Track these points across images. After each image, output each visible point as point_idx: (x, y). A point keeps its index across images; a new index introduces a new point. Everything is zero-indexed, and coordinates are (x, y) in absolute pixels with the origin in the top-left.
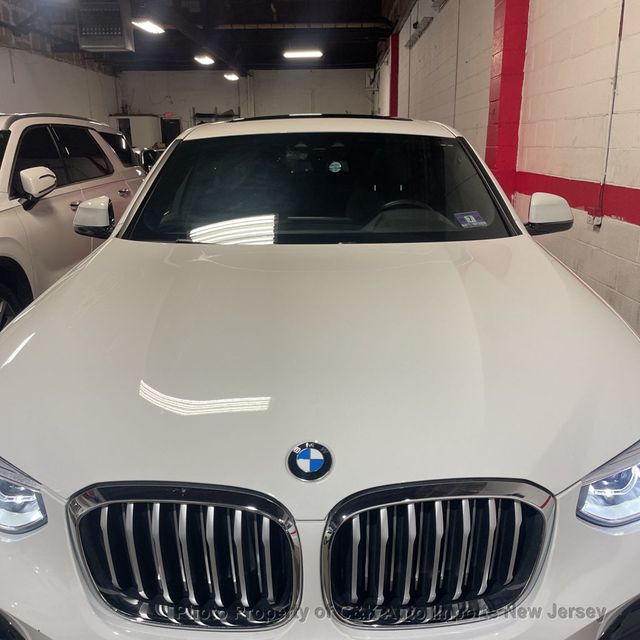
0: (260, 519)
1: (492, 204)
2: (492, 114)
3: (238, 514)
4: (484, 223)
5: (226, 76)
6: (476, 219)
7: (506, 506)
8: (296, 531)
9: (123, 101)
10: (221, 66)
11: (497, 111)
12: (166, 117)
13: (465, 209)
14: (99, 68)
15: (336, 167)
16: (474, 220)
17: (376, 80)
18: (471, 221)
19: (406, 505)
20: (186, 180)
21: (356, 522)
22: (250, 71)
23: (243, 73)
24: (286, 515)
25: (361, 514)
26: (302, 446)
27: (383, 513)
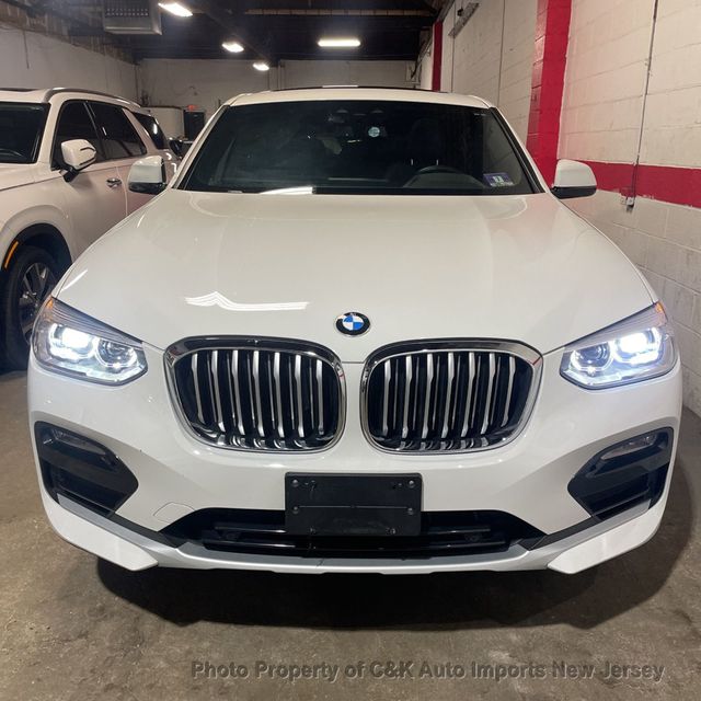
0: (314, 360)
1: (519, 169)
2: (534, 100)
3: (298, 359)
4: (511, 184)
5: (255, 66)
6: (505, 179)
7: (503, 359)
8: (343, 375)
9: (143, 92)
10: (250, 55)
11: (539, 97)
12: (190, 110)
13: (495, 171)
14: (119, 55)
15: (375, 132)
16: (501, 180)
17: (417, 73)
18: (499, 180)
19: (426, 354)
20: (226, 154)
21: (387, 365)
22: (282, 61)
23: (274, 63)
24: (336, 360)
25: (391, 359)
26: (347, 314)
27: (409, 360)
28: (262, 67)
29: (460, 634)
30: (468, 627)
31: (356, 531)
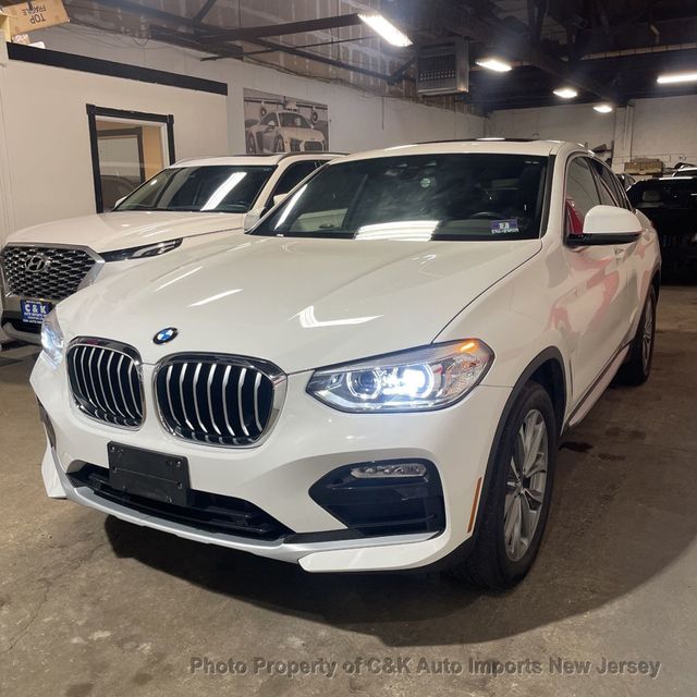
3: (122, 358)
5: (596, 108)
6: (512, 226)
16: (508, 226)
18: (504, 227)
21: (171, 369)
23: (620, 104)
27: (185, 366)
28: (604, 109)
29: (285, 617)
30: (293, 614)
31: (149, 495)
